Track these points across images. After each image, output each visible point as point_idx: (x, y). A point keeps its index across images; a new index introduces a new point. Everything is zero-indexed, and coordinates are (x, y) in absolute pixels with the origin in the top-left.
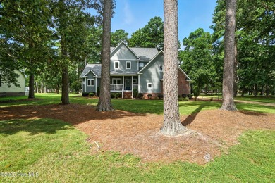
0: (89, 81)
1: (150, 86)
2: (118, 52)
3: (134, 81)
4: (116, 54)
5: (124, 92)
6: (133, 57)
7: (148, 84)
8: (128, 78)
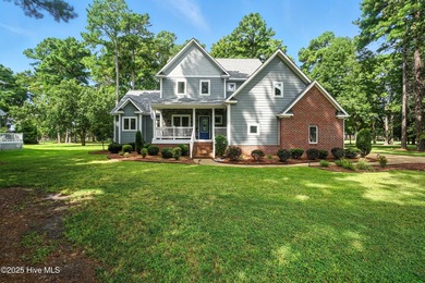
0: (127, 121)
1: (254, 129)
2: (183, 62)
3: (217, 120)
4: (179, 67)
5: (195, 144)
6: (215, 71)
7: (249, 125)
8: (204, 114)
